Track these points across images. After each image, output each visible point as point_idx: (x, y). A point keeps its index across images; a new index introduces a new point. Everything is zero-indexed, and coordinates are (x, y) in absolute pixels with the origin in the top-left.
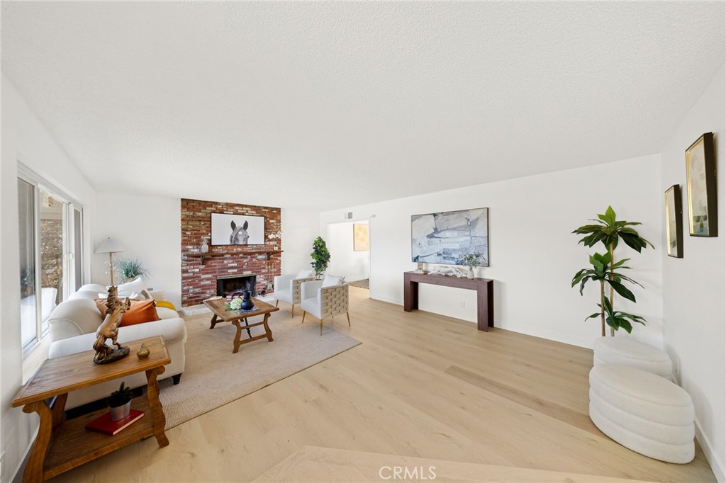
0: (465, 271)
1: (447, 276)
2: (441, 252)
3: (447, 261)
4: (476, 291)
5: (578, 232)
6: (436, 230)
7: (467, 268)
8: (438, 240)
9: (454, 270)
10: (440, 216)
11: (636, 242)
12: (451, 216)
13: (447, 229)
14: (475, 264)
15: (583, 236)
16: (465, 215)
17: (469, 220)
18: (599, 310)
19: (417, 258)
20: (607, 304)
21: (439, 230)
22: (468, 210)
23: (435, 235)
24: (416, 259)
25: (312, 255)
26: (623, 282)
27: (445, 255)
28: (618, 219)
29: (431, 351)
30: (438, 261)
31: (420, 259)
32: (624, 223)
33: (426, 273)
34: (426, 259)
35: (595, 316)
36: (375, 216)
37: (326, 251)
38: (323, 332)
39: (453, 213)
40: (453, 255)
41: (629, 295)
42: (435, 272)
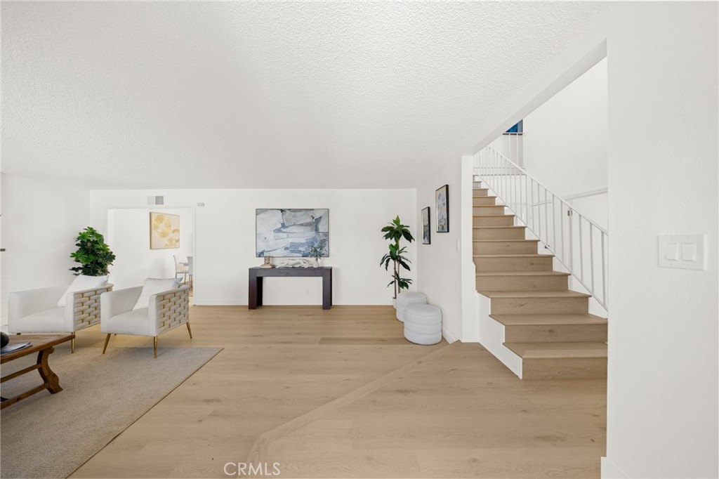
0: (312, 262)
1: (293, 267)
2: (288, 247)
3: (295, 255)
4: (321, 278)
5: (383, 230)
6: (283, 226)
7: (313, 259)
8: (286, 234)
9: (302, 262)
10: (288, 212)
11: (409, 237)
12: (300, 213)
13: (294, 225)
14: (321, 255)
15: (385, 233)
16: (311, 213)
17: (313, 218)
18: (393, 279)
19: (262, 253)
20: (397, 275)
21: (286, 225)
22: (313, 210)
23: (282, 230)
24: (260, 255)
25: (73, 255)
26: (403, 260)
27: (293, 248)
28: (401, 224)
29: (299, 334)
30: (285, 254)
31: (266, 254)
32: (402, 226)
33: (274, 267)
34: (272, 254)
35: (392, 283)
36: (203, 205)
37: (105, 248)
38: (158, 354)
39: (300, 210)
40: (300, 249)
41: (407, 267)
42: (284, 265)
